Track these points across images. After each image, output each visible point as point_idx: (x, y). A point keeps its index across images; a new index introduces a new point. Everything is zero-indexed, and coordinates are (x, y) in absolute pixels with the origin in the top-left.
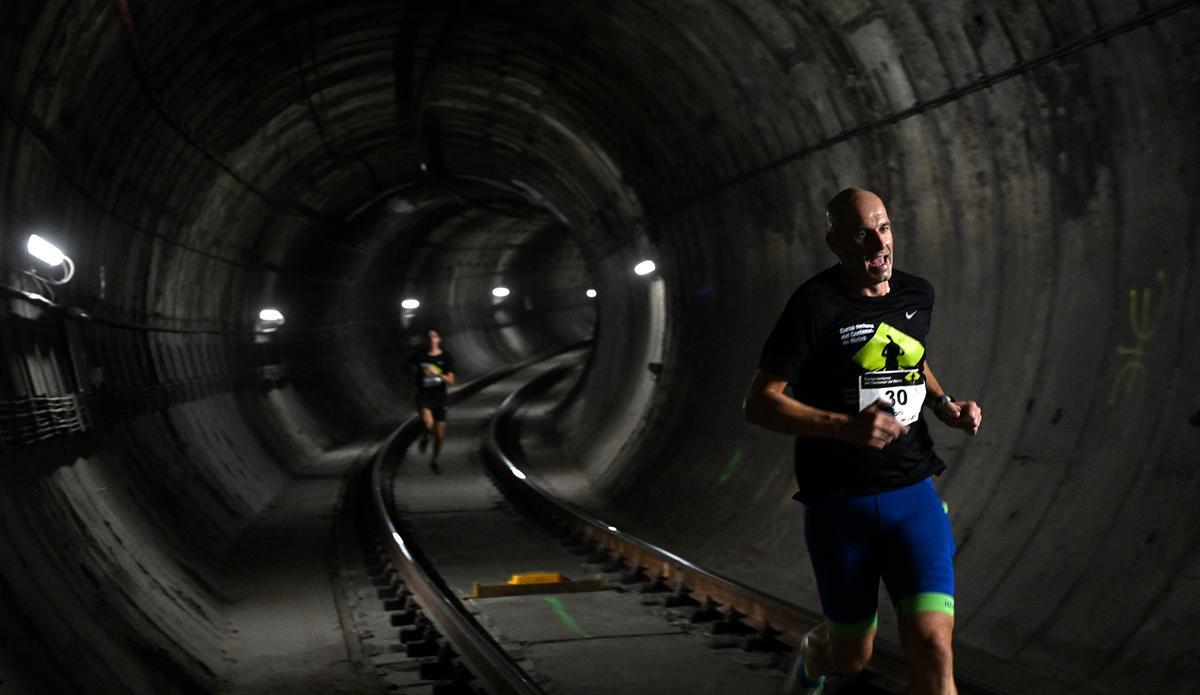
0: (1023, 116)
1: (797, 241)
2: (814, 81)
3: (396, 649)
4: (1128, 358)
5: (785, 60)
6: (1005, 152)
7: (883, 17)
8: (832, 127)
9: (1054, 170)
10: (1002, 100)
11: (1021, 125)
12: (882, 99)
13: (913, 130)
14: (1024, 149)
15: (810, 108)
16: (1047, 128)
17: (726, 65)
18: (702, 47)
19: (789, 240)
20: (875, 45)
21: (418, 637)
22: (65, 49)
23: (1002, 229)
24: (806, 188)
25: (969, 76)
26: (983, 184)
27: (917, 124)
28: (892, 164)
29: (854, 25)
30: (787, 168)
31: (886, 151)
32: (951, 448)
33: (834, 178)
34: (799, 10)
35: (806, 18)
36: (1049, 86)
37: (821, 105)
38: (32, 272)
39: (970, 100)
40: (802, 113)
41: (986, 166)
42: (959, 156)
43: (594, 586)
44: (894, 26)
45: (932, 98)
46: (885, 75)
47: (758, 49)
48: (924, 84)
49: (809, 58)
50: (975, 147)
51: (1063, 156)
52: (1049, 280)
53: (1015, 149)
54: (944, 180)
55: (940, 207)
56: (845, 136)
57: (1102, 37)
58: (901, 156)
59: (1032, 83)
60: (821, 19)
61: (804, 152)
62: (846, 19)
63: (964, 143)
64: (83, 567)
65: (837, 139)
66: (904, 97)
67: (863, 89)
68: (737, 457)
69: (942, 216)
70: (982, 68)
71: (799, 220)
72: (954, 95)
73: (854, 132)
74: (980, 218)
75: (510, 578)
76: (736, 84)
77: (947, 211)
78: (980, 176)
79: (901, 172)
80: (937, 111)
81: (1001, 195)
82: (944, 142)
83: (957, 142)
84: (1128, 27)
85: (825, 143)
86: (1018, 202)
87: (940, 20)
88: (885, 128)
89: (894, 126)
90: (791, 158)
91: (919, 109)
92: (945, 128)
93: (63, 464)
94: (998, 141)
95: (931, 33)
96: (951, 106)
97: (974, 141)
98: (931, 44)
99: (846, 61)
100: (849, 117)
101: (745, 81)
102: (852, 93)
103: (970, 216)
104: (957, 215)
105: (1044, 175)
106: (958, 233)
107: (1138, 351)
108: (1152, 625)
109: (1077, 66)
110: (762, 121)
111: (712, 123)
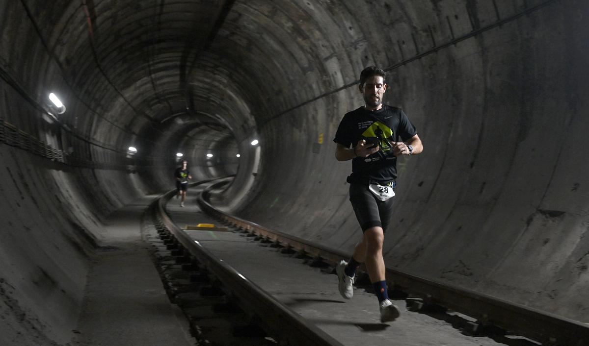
1: (303, 133)
2: (313, 78)
4: (401, 166)
5: (304, 71)
7: (336, 56)
8: (317, 94)
12: (334, 84)
13: (342, 94)
15: (311, 87)
17: (286, 72)
18: (279, 66)
19: (300, 131)
20: (333, 66)
24: (307, 114)
27: (344, 92)
28: (335, 106)
29: (327, 59)
30: (302, 107)
31: (333, 101)
32: (344, 195)
33: (317, 110)
34: (310, 53)
35: (312, 55)
37: (314, 86)
38: (50, 106)
40: (308, 89)
43: (225, 230)
44: (340, 59)
45: (349, 84)
46: (335, 76)
47: (296, 67)
48: (347, 79)
49: (312, 70)
50: (361, 100)
56: (321, 96)
57: (404, 63)
58: (338, 103)
60: (317, 57)
61: (308, 102)
62: (324, 57)
64: (56, 196)
65: (318, 98)
66: (341, 84)
67: (328, 80)
68: (277, 200)
71: (304, 125)
73: (324, 95)
75: (198, 225)
76: (288, 79)
79: (337, 108)
80: (350, 88)
82: (352, 98)
84: (411, 60)
85: (316, 99)
87: (354, 57)
88: (334, 94)
89: (336, 93)
90: (303, 104)
91: (345, 87)
92: (353, 94)
95: (351, 62)
98: (350, 65)
99: (323, 71)
100: (323, 90)
101: (291, 78)
102: (324, 82)
107: (404, 164)
108: (398, 246)
109: (395, 73)
110: (296, 92)
111: (280, 92)
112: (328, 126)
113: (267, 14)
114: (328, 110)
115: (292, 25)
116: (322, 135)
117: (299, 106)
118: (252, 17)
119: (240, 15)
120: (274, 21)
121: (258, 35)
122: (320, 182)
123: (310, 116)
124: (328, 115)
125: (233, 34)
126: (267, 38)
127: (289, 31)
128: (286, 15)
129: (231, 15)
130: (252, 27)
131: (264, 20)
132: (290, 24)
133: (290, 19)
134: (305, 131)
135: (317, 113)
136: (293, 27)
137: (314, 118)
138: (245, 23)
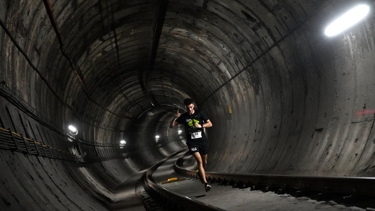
0: (247, 77)
1: (221, 107)
2: (215, 75)
3: (144, 192)
4: (267, 119)
5: (210, 72)
6: (246, 84)
7: (222, 62)
8: (221, 84)
9: (253, 87)
10: (243, 74)
11: (247, 79)
12: (227, 77)
13: (233, 82)
14: (249, 83)
16: (251, 79)
17: (201, 74)
18: (196, 71)
19: (220, 108)
20: (223, 67)
21: (148, 190)
22: (71, 91)
23: (249, 99)
24: (220, 96)
25: (238, 71)
26: (245, 91)
27: (233, 81)
29: (219, 64)
31: (230, 86)
33: (224, 93)
34: (209, 62)
35: (211, 63)
36: (249, 71)
37: (218, 80)
38: (70, 132)
39: (239, 75)
40: (216, 82)
41: (244, 87)
42: (240, 86)
44: (225, 64)
45: (234, 76)
46: (226, 73)
47: (205, 70)
48: (232, 73)
49: (214, 71)
50: (242, 84)
51: (254, 84)
52: (256, 107)
53: (247, 83)
54: (239, 91)
55: (240, 96)
56: (223, 85)
57: (254, 62)
58: (232, 87)
59: (247, 71)
60: (213, 63)
61: (218, 89)
62: (217, 63)
63: (240, 84)
64: (85, 181)
65: (222, 86)
66: (230, 77)
67: (224, 76)
68: (216, 153)
69: (240, 98)
70: (239, 69)
71: (220, 103)
72: (237, 75)
73: (224, 84)
74: (245, 97)
75: (168, 180)
76: (204, 78)
77: (241, 97)
78: (244, 89)
79: (233, 91)
80: (235, 78)
81: (247, 92)
82: (238, 84)
83: (239, 83)
84: (256, 60)
85: (221, 87)
86: (250, 93)
87: (231, 61)
89: (230, 82)
90: (216, 91)
91: (233, 78)
92: (237, 81)
93: (80, 167)
94: (245, 83)
95: (231, 64)
96: (237, 77)
97: (242, 83)
98: (231, 66)
99: (220, 71)
100: (223, 81)
101: (205, 77)
102: (222, 77)
103: (244, 97)
104: (242, 97)
105: (252, 88)
106: (243, 101)
107: (268, 117)
108: (268, 164)
109: (252, 67)
110: (210, 84)
111: (202, 86)
112: (232, 102)
113: (178, 46)
114: (229, 92)
115: (194, 49)
116: (230, 108)
117: (214, 92)
118: (171, 49)
119: (164, 49)
120: (184, 49)
121: (179, 57)
122: (235, 137)
123: (222, 97)
124: (230, 95)
125: (164, 59)
126: (184, 58)
127: (194, 53)
128: (189, 45)
129: (159, 51)
130: (173, 54)
131: (178, 50)
132: (193, 49)
133: (192, 47)
134: (222, 106)
135: (224, 95)
136: (195, 50)
137: (224, 98)
138: (169, 53)
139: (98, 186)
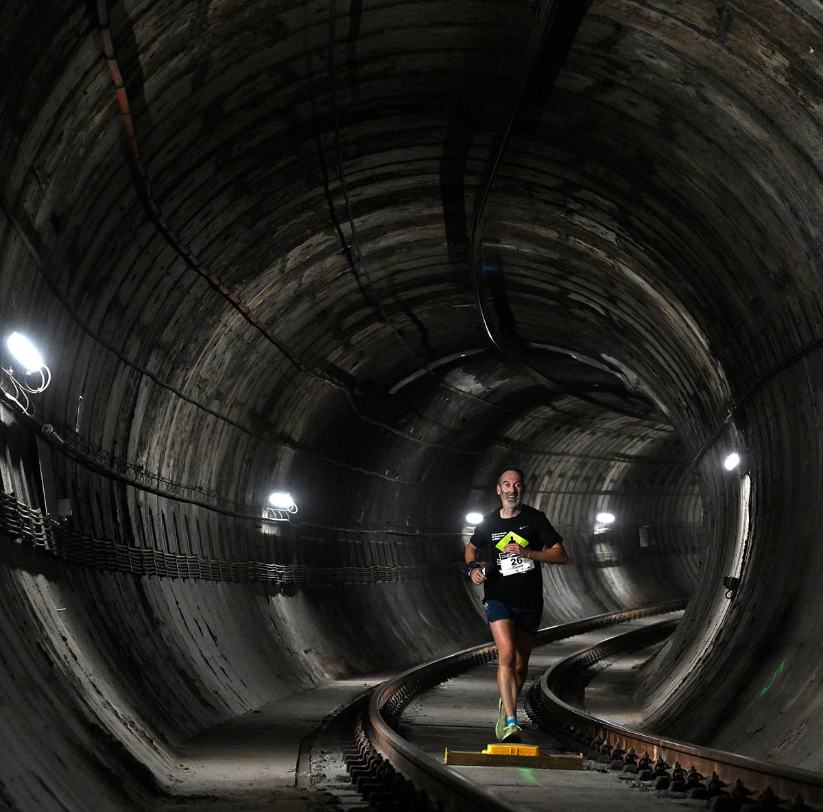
17: (793, 211)
18: (770, 190)
22: (61, 147)
38: (10, 372)
43: (577, 765)
68: (781, 668)
75: (483, 748)
101: (814, 232)
111: (785, 279)
113: (703, 26)
115: (787, 63)
118: (656, 34)
119: (619, 28)
120: (729, 49)
121: (691, 90)
125: (608, 85)
126: (719, 100)
127: (782, 81)
128: (763, 33)
129: (589, 30)
130: (664, 64)
131: (698, 47)
132: (779, 60)
133: (776, 45)
136: (791, 69)
138: (640, 53)
139: (99, 692)
